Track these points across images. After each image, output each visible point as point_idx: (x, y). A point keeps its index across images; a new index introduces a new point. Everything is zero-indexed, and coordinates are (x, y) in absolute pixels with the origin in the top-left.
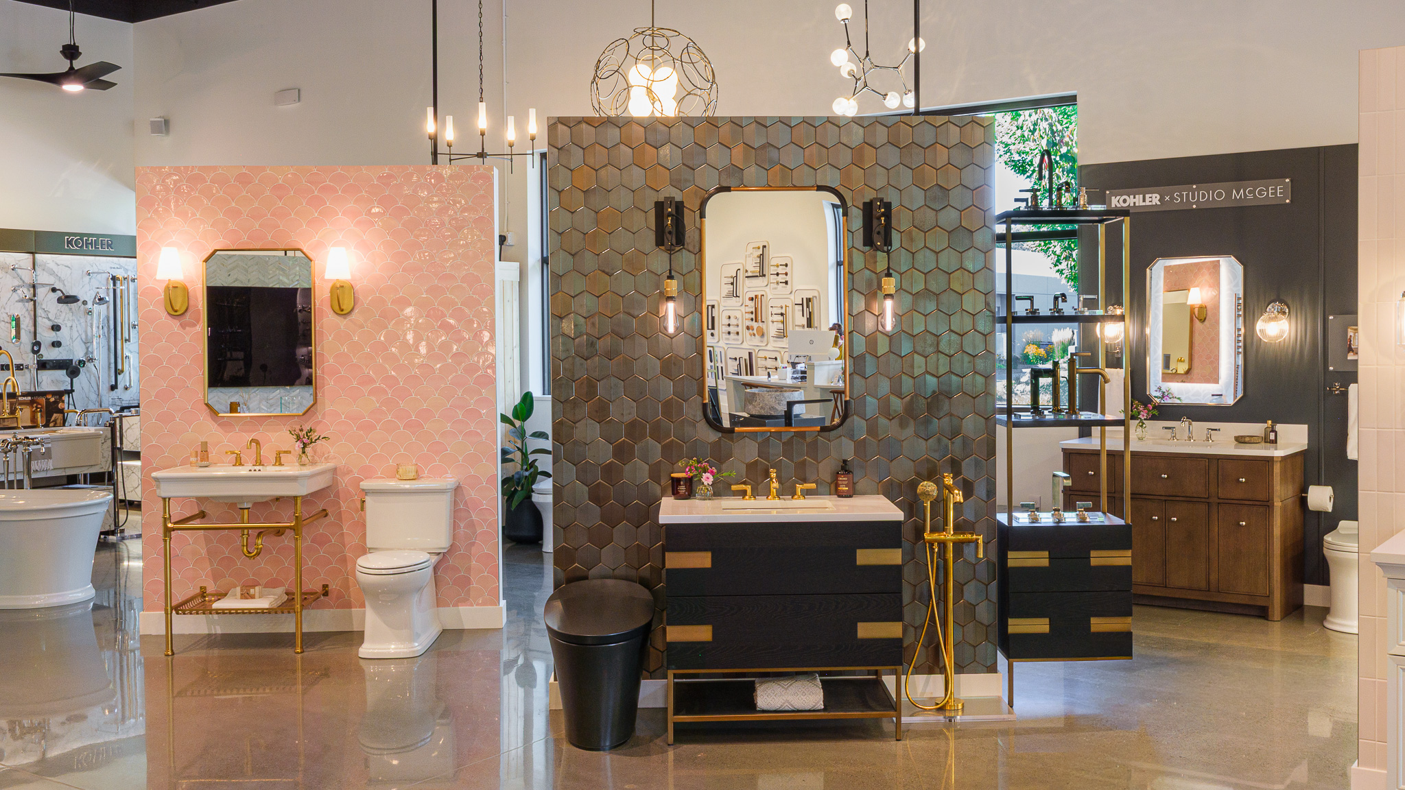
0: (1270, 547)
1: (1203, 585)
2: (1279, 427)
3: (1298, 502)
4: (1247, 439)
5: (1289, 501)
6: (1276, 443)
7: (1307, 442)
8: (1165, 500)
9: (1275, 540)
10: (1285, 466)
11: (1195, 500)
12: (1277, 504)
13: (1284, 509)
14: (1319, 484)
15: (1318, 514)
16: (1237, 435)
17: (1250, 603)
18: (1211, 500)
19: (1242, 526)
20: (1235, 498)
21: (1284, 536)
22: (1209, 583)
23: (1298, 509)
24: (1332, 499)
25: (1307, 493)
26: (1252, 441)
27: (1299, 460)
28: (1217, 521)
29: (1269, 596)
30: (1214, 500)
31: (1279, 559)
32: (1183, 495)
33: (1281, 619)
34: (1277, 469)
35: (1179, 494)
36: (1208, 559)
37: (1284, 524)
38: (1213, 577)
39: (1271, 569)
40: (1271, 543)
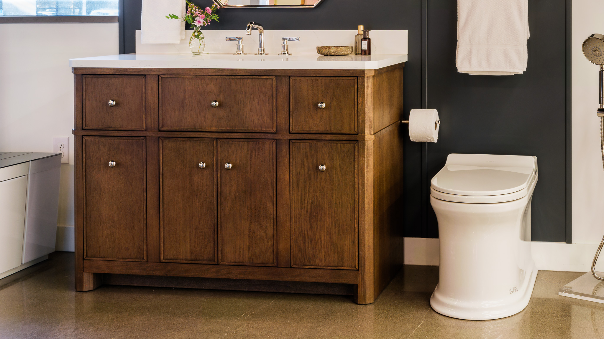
0: (360, 200)
1: (269, 257)
2: (373, 34)
3: (396, 132)
4: (332, 50)
5: (386, 132)
6: (369, 54)
7: (407, 53)
8: (217, 138)
9: (366, 188)
10: (380, 85)
11: (258, 136)
12: (370, 137)
13: (378, 143)
14: (421, 107)
15: (421, 145)
16: (320, 46)
17: (333, 281)
18: (279, 136)
19: (322, 171)
20: (312, 130)
21: (378, 182)
22: (276, 254)
23: (396, 141)
24: (438, 125)
25: (408, 119)
26: (339, 53)
27: (398, 75)
28: (288, 166)
29: (359, 270)
30: (284, 136)
31: (371, 215)
32: (242, 129)
33: (375, 300)
34: (369, 87)
35: (237, 129)
36: (276, 221)
37: (378, 164)
38: (283, 246)
39: (361, 231)
40: (360, 194)
